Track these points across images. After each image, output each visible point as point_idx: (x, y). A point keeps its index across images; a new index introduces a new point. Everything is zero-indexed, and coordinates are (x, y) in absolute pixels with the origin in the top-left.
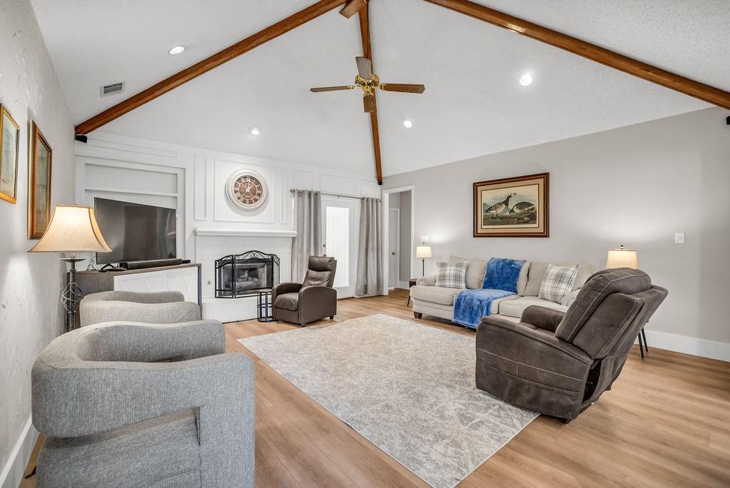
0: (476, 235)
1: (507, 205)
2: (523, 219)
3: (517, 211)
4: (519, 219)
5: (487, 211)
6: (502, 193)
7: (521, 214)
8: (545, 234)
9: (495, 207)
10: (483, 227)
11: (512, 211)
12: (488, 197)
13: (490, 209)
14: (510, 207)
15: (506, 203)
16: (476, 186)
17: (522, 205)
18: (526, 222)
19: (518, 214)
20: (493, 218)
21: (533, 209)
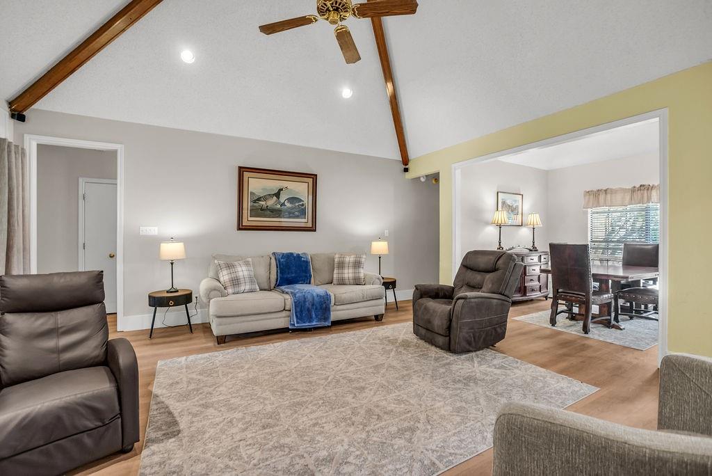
0: (241, 227)
1: (278, 197)
2: (293, 213)
3: (288, 205)
4: (290, 213)
5: (255, 202)
6: (272, 184)
7: (292, 208)
8: (313, 229)
9: (265, 198)
10: (250, 219)
11: (283, 204)
12: (257, 185)
13: (259, 199)
14: (282, 200)
15: (277, 195)
16: (242, 170)
17: (293, 200)
18: (297, 217)
19: (289, 208)
20: (262, 209)
21: (303, 205)
